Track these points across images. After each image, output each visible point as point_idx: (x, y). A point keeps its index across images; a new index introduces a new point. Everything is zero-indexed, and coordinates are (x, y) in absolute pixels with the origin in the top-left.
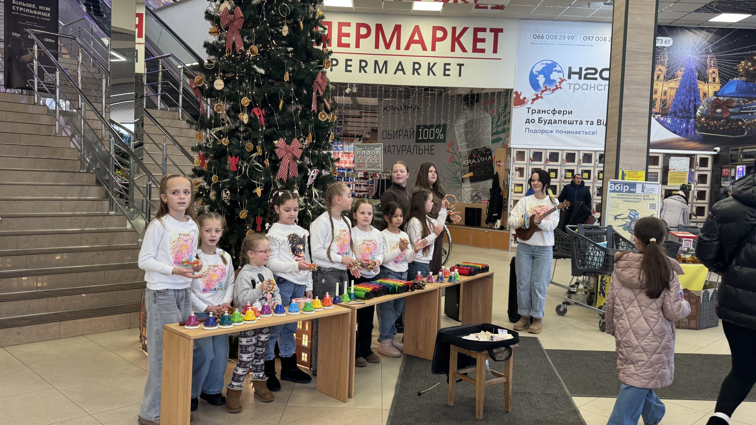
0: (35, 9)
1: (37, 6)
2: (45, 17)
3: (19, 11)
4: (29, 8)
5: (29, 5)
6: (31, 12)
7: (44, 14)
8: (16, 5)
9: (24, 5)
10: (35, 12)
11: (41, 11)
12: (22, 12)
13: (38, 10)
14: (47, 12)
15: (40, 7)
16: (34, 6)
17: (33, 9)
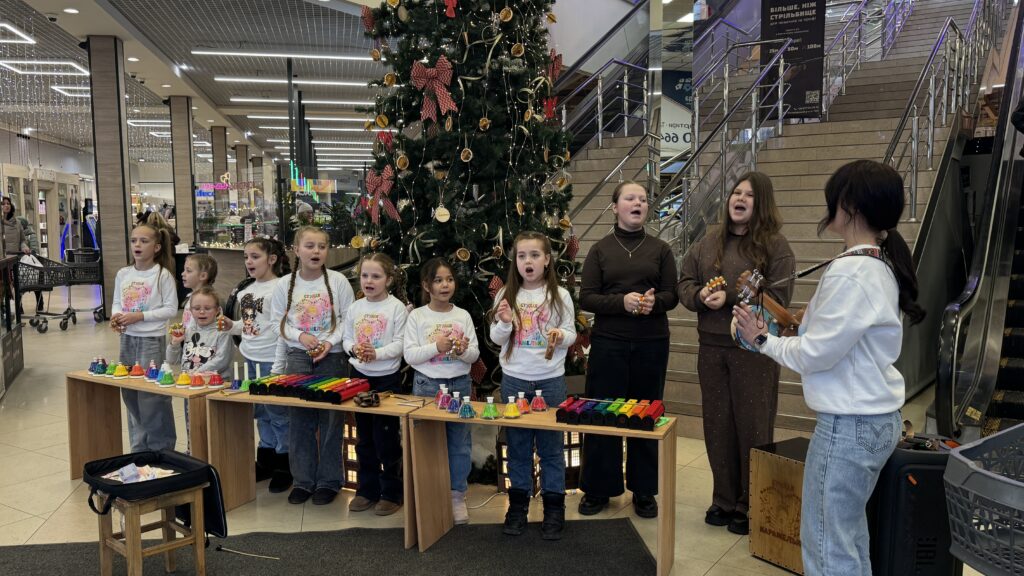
0: (797, 11)
1: (800, 6)
2: (808, 17)
3: (778, 20)
4: (790, 12)
5: (790, 8)
6: (793, 15)
7: (807, 13)
8: (775, 13)
9: (784, 9)
10: (797, 14)
11: (805, 10)
12: (782, 19)
13: (802, 10)
14: (812, 8)
15: (804, 6)
16: (796, 7)
17: (794, 12)
